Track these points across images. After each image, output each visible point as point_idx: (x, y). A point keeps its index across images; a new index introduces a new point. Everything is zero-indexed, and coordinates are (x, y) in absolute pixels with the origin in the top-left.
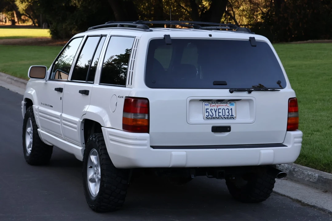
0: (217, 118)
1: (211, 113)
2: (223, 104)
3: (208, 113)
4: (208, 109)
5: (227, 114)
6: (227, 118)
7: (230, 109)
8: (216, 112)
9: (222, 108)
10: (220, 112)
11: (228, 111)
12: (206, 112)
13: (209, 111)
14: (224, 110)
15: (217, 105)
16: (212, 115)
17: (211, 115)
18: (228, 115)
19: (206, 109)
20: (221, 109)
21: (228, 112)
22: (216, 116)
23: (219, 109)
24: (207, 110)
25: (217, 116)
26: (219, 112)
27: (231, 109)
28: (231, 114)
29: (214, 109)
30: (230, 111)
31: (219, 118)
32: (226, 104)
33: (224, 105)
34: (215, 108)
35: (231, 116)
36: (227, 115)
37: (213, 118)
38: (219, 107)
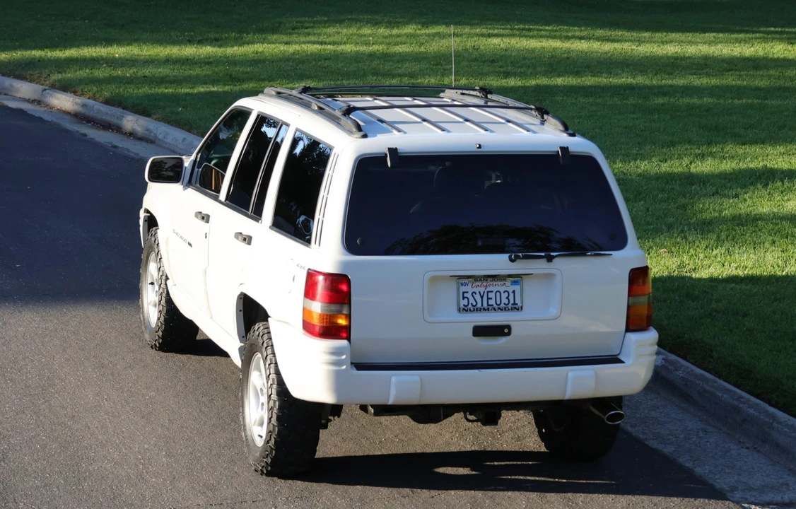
0: (484, 309)
1: (472, 301)
2: (496, 283)
3: (466, 300)
4: (467, 292)
5: (505, 301)
6: (505, 310)
7: (510, 292)
8: (482, 297)
9: (495, 289)
10: (491, 299)
11: (506, 294)
12: (464, 298)
13: (469, 295)
14: (498, 294)
15: (485, 284)
16: (474, 304)
17: (472, 304)
18: (507, 303)
19: (464, 293)
20: (492, 292)
21: (507, 298)
22: (482, 305)
23: (488, 292)
24: (466, 295)
25: (485, 305)
26: (488, 299)
27: (514, 292)
28: (512, 302)
29: (480, 292)
30: (512, 295)
31: (488, 309)
32: (502, 283)
33: (499, 283)
34: (482, 290)
35: (512, 304)
36: (505, 304)
37: (477, 309)
38: (489, 289)
